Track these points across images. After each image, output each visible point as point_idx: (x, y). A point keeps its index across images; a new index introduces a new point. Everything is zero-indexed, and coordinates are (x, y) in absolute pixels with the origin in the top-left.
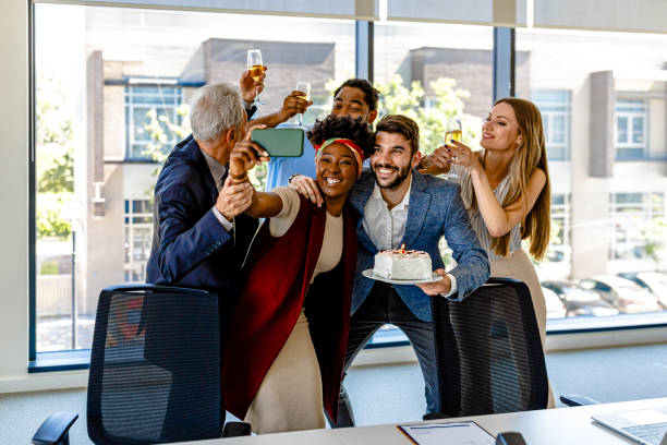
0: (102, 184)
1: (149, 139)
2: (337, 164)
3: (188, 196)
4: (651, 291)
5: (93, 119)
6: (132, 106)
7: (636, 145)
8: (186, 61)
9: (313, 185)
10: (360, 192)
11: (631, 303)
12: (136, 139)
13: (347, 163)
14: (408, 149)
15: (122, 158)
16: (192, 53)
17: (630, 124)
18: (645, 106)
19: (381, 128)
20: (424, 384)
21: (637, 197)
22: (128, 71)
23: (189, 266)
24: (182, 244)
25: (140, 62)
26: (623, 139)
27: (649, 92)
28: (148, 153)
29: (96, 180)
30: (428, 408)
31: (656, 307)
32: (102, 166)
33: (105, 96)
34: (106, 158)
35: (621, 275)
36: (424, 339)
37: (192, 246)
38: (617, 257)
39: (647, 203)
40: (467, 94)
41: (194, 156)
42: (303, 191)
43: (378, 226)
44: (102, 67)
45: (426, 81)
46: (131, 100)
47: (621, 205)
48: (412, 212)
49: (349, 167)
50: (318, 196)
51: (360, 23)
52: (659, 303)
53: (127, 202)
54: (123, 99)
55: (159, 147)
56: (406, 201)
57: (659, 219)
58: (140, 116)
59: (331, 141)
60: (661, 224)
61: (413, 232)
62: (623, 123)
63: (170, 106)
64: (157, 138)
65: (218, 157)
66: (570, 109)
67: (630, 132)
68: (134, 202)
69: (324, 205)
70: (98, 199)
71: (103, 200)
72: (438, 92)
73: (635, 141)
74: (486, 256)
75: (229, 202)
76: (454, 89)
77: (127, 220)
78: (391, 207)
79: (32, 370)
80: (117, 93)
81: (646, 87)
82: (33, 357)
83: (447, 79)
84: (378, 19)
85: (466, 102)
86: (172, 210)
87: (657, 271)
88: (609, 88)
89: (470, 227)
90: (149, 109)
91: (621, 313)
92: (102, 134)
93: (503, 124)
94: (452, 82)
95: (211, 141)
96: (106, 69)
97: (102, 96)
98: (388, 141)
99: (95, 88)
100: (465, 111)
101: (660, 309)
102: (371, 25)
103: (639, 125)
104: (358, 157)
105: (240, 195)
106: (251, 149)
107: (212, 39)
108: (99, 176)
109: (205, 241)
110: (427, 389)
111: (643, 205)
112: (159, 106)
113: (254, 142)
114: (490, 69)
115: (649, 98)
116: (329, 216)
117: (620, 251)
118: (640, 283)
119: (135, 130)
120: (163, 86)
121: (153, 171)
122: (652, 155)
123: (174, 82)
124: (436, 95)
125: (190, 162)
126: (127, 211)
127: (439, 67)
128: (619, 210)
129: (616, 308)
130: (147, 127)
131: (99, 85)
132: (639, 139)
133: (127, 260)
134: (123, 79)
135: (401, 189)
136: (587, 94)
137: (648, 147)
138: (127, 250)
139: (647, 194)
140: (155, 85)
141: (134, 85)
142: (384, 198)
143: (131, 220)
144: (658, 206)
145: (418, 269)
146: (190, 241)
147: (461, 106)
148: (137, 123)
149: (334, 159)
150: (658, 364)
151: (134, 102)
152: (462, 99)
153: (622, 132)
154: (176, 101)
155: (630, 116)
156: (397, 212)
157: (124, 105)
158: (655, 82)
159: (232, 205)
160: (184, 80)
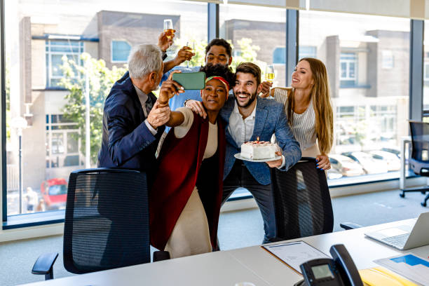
0: (31, 104)
1: (62, 75)
2: (215, 91)
3: (126, 113)
4: (359, 162)
5: (24, 62)
6: (50, 53)
7: (351, 79)
8: (87, 24)
9: (201, 105)
10: (226, 109)
11: (348, 170)
12: (53, 75)
13: (221, 91)
14: (255, 82)
15: (44, 87)
16: (90, 19)
17: (348, 67)
18: (356, 56)
19: (239, 70)
20: (263, 222)
21: (351, 109)
22: (48, 30)
23: (130, 156)
24: (126, 142)
25: (56, 25)
26: (344, 75)
27: (358, 48)
28: (61, 84)
29: (26, 102)
30: (266, 236)
31: (362, 171)
32: (30, 93)
33: (32, 47)
34: (33, 88)
35: (343, 154)
36: (263, 195)
37: (131, 144)
38: (341, 143)
39: (356, 112)
40: (258, 48)
41: (129, 88)
42: (195, 109)
43: (237, 129)
44: (30, 27)
45: (234, 40)
46: (50, 49)
47: (342, 114)
48: (257, 120)
49: (222, 93)
50: (204, 112)
51: (211, 5)
52: (363, 169)
53: (47, 116)
54: (45, 49)
55: (69, 80)
56: (254, 114)
57: (363, 121)
58: (56, 59)
59: (211, 78)
60: (364, 124)
61: (258, 133)
62: (344, 66)
63: (76, 54)
64: (67, 75)
65: (144, 89)
67: (348, 71)
68: (52, 116)
69: (207, 117)
70: (28, 114)
71: (31, 115)
72: (242, 47)
73: (350, 76)
74: (299, 145)
75: (156, 118)
76: (251, 45)
77: (48, 128)
78: (244, 118)
79: (5, 228)
80: (41, 44)
81: (356, 45)
82: (5, 219)
83: (247, 39)
84: (222, 3)
85: (258, 53)
86: (116, 121)
87: (362, 151)
88: (337, 46)
89: (289, 130)
90: (62, 56)
91: (344, 176)
92: (30, 72)
93: (304, 73)
94: (250, 41)
95: (139, 78)
96: (33, 29)
97: (30, 46)
98: (244, 78)
99: (26, 41)
100: (257, 59)
101: (364, 173)
102: (217, 6)
103: (352, 68)
104: (227, 88)
105: (164, 114)
106: (173, 85)
107: (103, 11)
108: (28, 99)
109: (140, 140)
110: (265, 225)
111: (355, 113)
112: (69, 53)
113: (175, 81)
114: (284, 34)
115: (359, 51)
116: (210, 124)
117: (342, 140)
118: (353, 158)
119: (53, 69)
120: (71, 40)
121: (65, 96)
122: (359, 84)
123: (79, 38)
124: (240, 48)
125: (126, 92)
126: (47, 122)
127: (242, 31)
128: (341, 116)
129: (341, 173)
130: (61, 67)
131: (28, 39)
132: (352, 75)
133: (48, 154)
134: (45, 35)
135: (251, 107)
136: (324, 49)
137: (357, 79)
138: (47, 147)
139: (357, 107)
140: (66, 40)
141: (52, 40)
142: (241, 113)
143: (50, 128)
144: (363, 114)
145: (267, 153)
146: (130, 141)
147: (256, 55)
148: (54, 64)
149: (213, 88)
150: (376, 203)
151: (52, 50)
152: (256, 51)
153: (344, 71)
154: (80, 50)
155: (348, 62)
156: (248, 121)
157: (45, 52)
158: (362, 43)
159: (158, 120)
160: (84, 37)
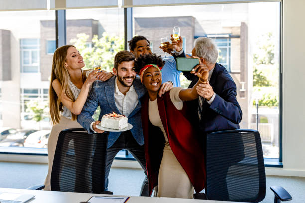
66: (21, 48)
70: (243, 89)
